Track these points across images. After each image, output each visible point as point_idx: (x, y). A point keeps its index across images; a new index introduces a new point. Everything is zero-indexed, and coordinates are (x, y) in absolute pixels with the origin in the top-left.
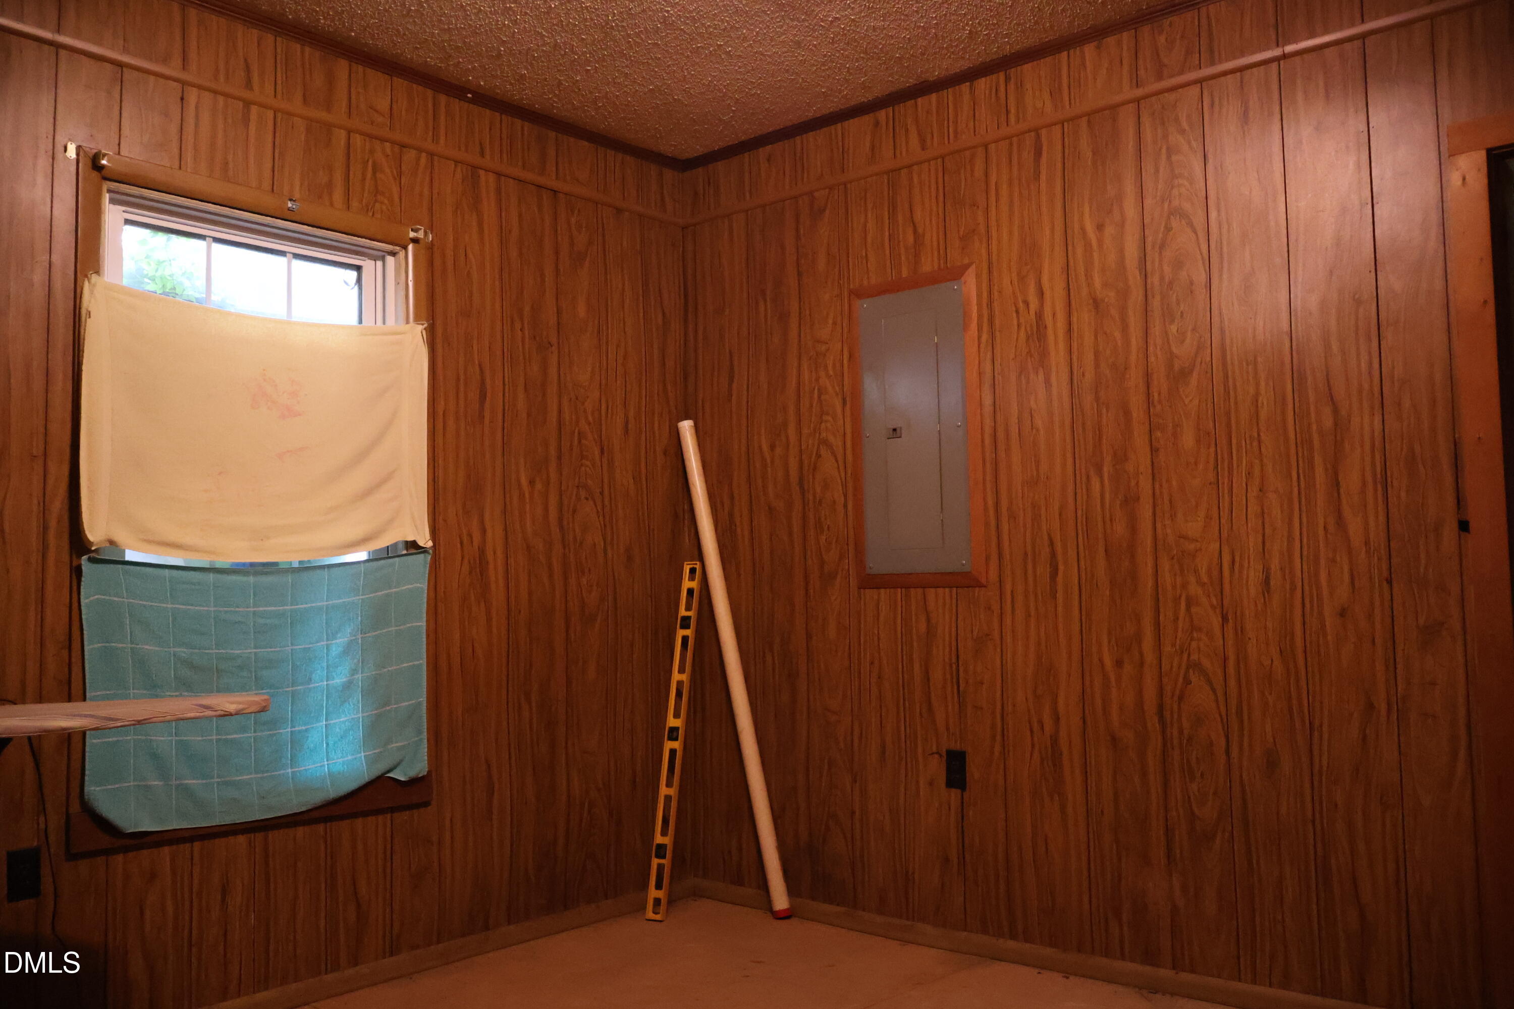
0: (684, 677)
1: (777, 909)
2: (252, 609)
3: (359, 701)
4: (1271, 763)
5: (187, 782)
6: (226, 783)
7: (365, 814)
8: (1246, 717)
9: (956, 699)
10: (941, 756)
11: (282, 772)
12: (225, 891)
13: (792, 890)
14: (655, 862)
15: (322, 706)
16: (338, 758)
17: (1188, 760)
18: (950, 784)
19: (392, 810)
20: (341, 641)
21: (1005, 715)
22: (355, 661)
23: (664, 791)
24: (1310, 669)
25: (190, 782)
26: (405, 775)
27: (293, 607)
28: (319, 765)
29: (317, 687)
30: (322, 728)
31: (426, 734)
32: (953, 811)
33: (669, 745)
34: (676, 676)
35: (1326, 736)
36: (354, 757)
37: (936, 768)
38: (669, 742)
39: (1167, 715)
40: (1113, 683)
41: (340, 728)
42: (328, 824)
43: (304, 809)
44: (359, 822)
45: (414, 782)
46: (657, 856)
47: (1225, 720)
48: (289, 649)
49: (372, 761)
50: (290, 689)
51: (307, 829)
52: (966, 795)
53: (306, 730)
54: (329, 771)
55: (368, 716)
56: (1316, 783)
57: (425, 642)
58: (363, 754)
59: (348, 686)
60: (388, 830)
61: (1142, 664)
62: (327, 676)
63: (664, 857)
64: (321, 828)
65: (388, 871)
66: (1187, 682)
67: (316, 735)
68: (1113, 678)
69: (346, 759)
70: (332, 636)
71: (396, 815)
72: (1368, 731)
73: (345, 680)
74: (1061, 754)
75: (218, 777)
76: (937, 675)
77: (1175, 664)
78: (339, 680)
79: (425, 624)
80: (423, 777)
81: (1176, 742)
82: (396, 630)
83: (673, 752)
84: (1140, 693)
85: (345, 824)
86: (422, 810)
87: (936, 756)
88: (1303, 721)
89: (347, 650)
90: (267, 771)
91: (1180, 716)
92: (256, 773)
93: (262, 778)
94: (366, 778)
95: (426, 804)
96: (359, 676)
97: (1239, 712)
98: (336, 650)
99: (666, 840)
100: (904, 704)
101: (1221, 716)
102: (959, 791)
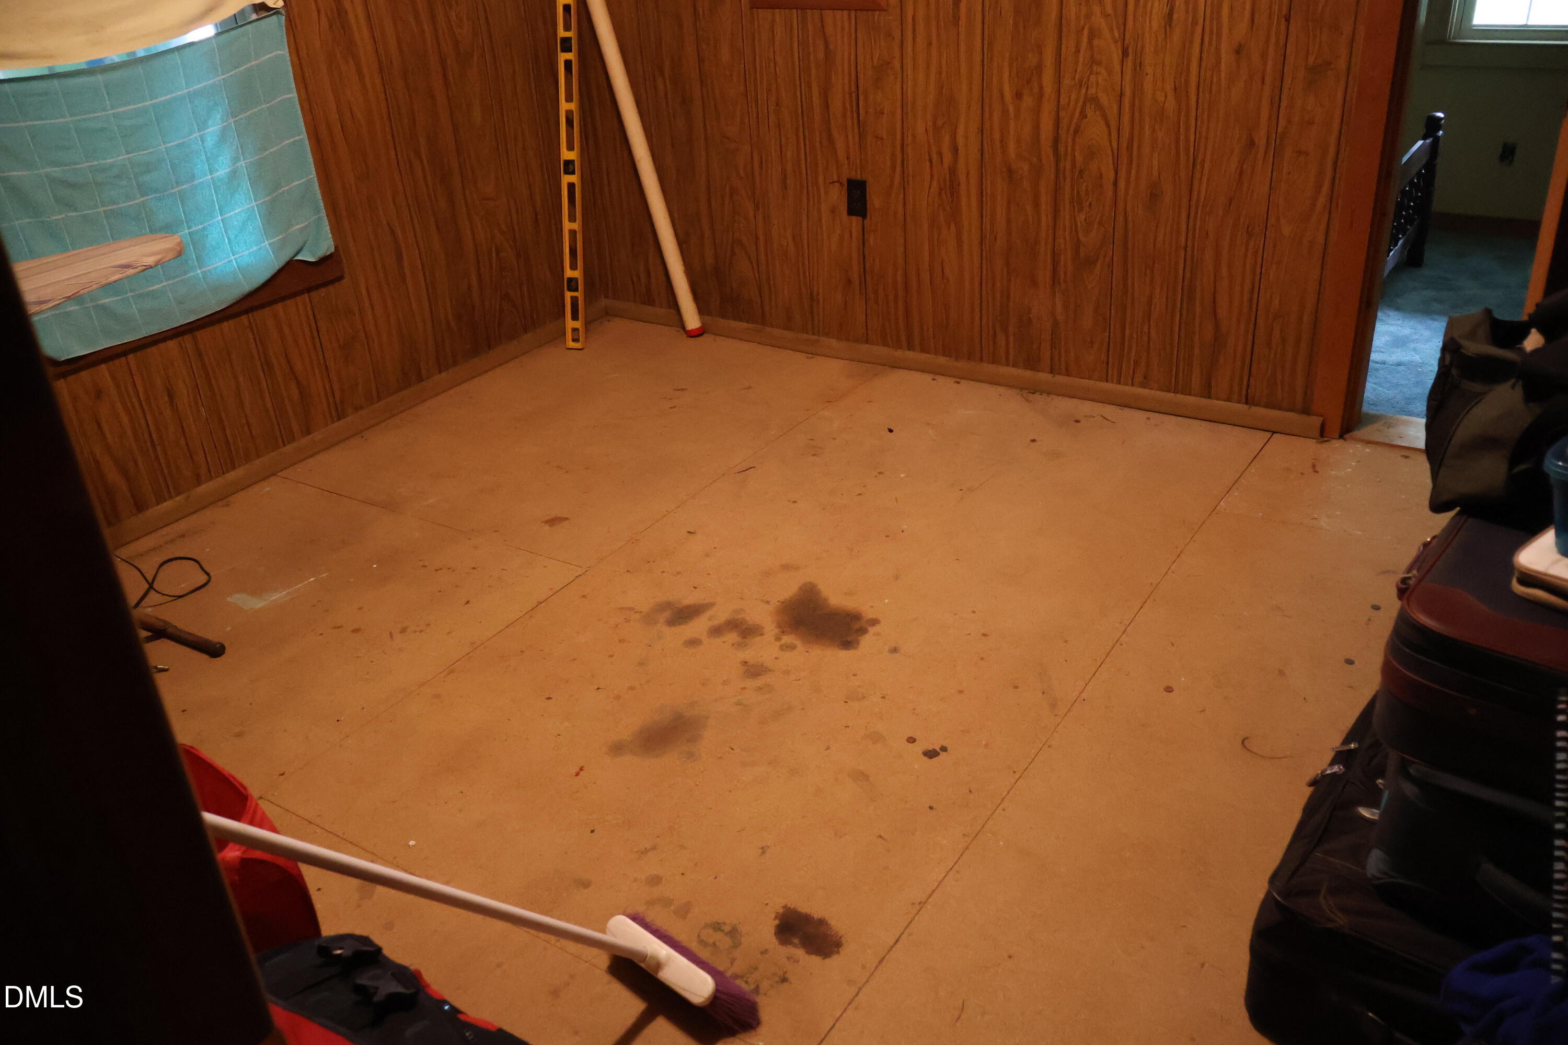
0: (572, 106)
1: (690, 329)
2: (111, 112)
3: (248, 189)
4: (1154, 196)
5: (103, 301)
6: (141, 296)
7: (283, 299)
8: (1135, 153)
9: (856, 130)
10: (841, 184)
11: (192, 274)
12: (171, 395)
13: (702, 307)
14: (568, 295)
15: (214, 201)
16: (243, 251)
17: (1078, 192)
18: (851, 212)
19: (309, 290)
20: (213, 129)
21: (905, 146)
22: (234, 147)
23: (567, 225)
24: (1200, 106)
25: (106, 301)
26: (314, 256)
27: (153, 101)
28: (226, 260)
29: (202, 182)
30: (219, 224)
31: (324, 211)
32: (854, 240)
33: (566, 179)
34: (564, 106)
35: (1206, 172)
36: (259, 247)
37: (837, 196)
38: (566, 176)
39: (1062, 149)
40: (1012, 115)
41: (237, 221)
42: (250, 315)
43: (223, 306)
44: (279, 307)
45: (324, 260)
46: (570, 290)
47: (1116, 155)
48: (162, 147)
49: (278, 248)
50: (176, 189)
51: (231, 322)
52: (867, 222)
53: (204, 228)
54: (238, 266)
55: (262, 203)
56: (1192, 214)
57: (301, 116)
58: (267, 243)
59: (234, 174)
60: (309, 308)
61: (1041, 95)
62: (210, 170)
63: (576, 290)
64: (244, 318)
65: (318, 345)
66: (1083, 115)
67: (215, 233)
68: (1011, 109)
69: (251, 251)
70: (202, 126)
71: (313, 294)
72: (1245, 167)
73: (228, 170)
74: (959, 185)
75: (131, 291)
76: (837, 103)
77: (1073, 96)
78: (222, 171)
79: (296, 94)
80: (331, 255)
81: (1068, 173)
82: (268, 108)
83: (571, 186)
84: (1037, 128)
85: (267, 311)
86: (336, 284)
87: (837, 184)
88: (1188, 155)
89: (223, 136)
90: (177, 276)
91: (1073, 150)
92: (168, 280)
93: (173, 284)
94: (277, 265)
95: (340, 278)
96: (242, 163)
97: (1130, 147)
98: (210, 142)
99: (576, 274)
100: (804, 132)
101: (1112, 151)
102: (860, 219)
